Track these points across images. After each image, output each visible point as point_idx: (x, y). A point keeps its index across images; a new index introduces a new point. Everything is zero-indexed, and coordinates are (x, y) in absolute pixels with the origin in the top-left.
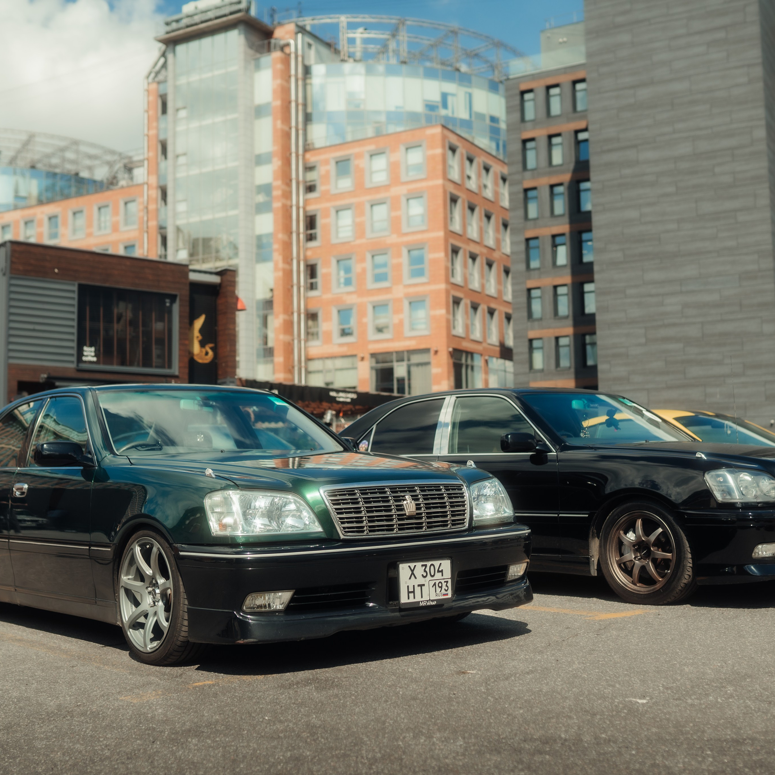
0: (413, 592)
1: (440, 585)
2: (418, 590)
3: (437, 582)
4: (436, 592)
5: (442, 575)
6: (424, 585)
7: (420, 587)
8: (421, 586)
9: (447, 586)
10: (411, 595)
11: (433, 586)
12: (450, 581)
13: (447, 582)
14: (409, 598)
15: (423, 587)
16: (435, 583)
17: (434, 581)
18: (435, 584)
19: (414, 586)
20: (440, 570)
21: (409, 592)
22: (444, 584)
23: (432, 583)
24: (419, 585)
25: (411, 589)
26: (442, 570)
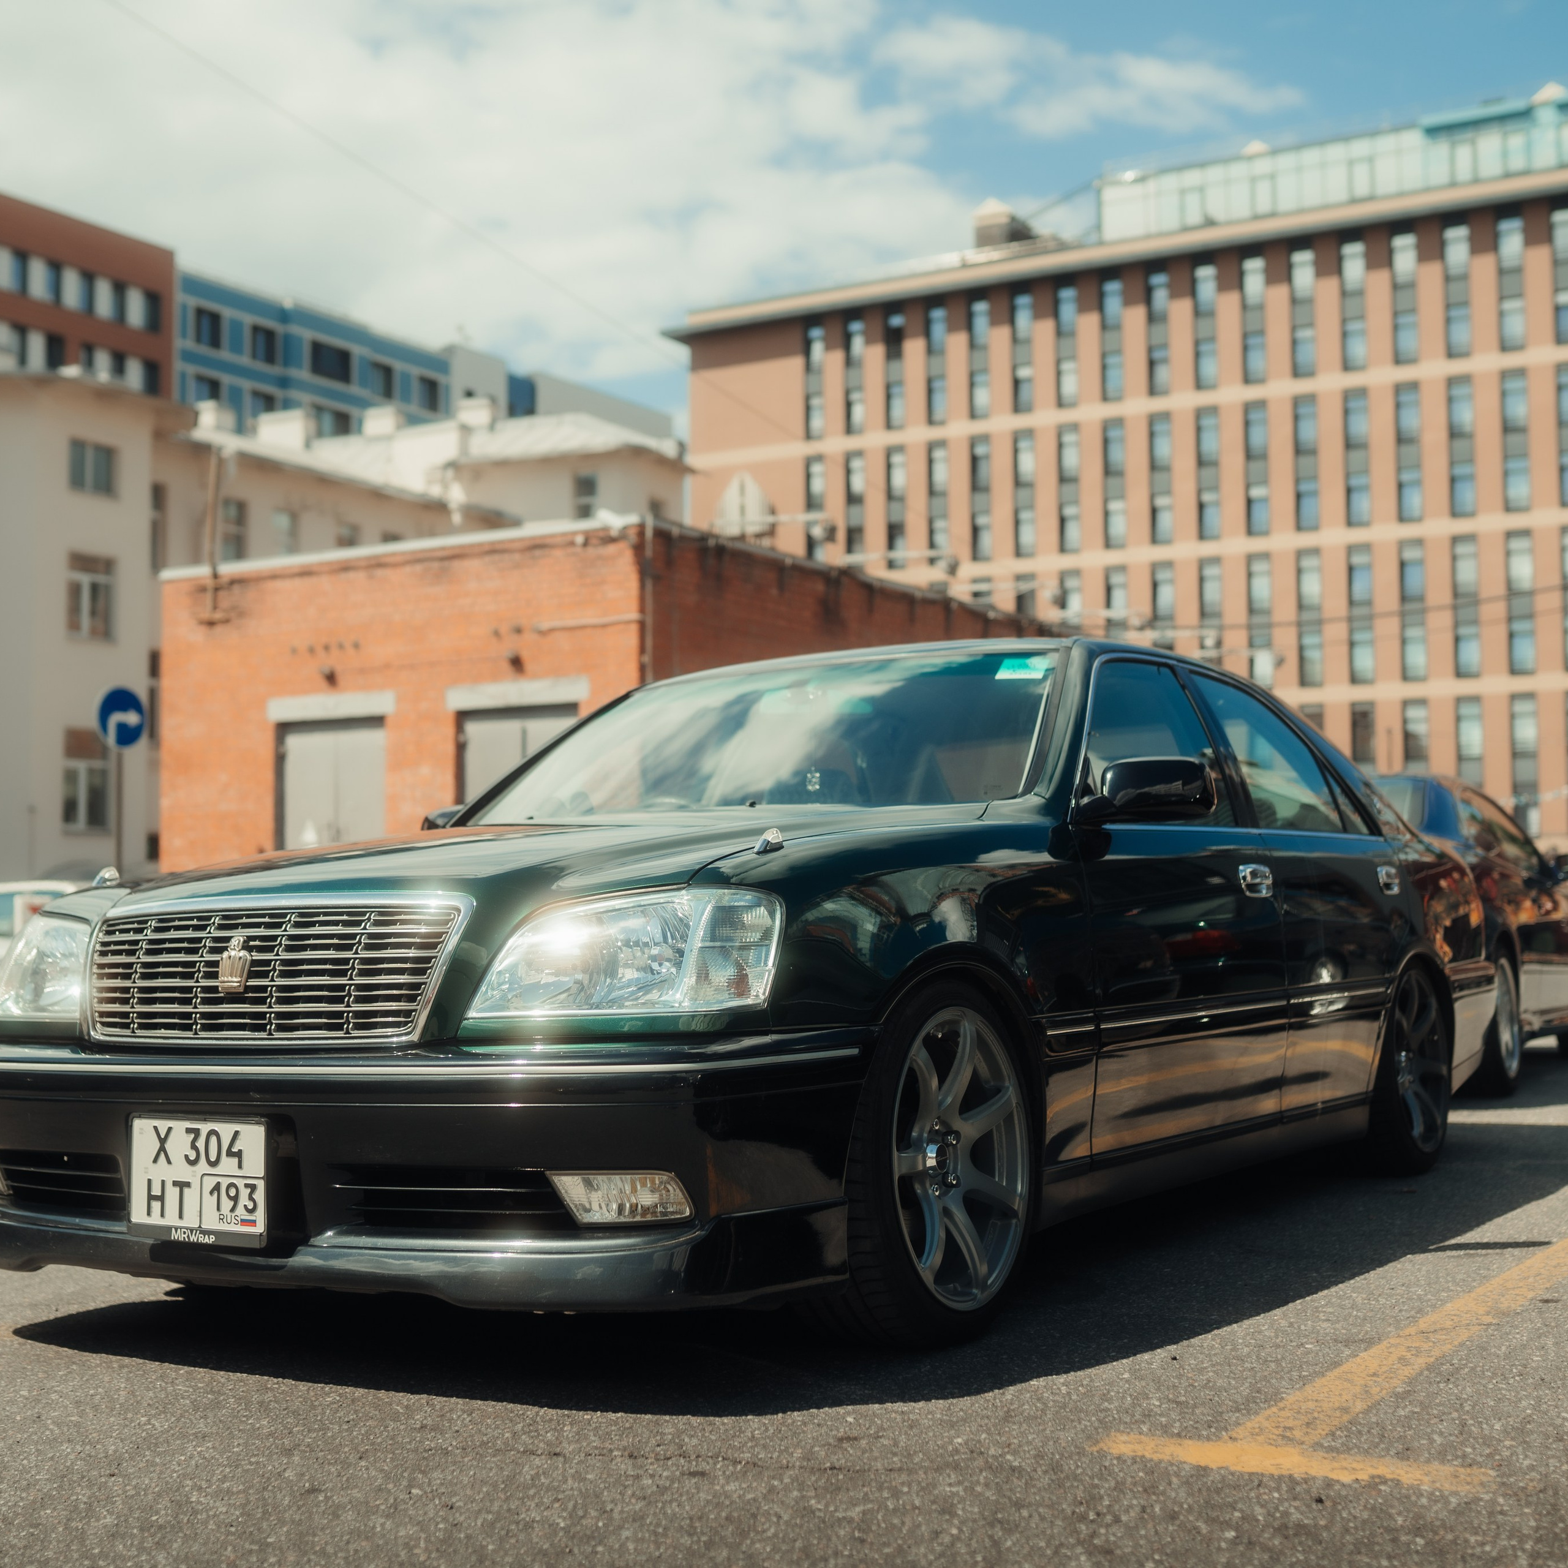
0: (161, 1198)
1: (233, 1193)
2: (172, 1193)
3: (225, 1182)
4: (218, 1209)
5: (240, 1166)
6: (188, 1185)
7: (177, 1189)
8: (182, 1185)
9: (251, 1198)
10: (156, 1206)
11: (211, 1193)
12: (261, 1185)
13: (253, 1188)
14: (149, 1214)
15: (186, 1190)
16: (218, 1184)
17: (219, 1179)
18: (217, 1187)
19: (163, 1182)
20: (235, 1150)
21: (151, 1198)
22: (244, 1193)
23: (210, 1183)
24: (175, 1183)
25: (156, 1191)
26: (240, 1151)
